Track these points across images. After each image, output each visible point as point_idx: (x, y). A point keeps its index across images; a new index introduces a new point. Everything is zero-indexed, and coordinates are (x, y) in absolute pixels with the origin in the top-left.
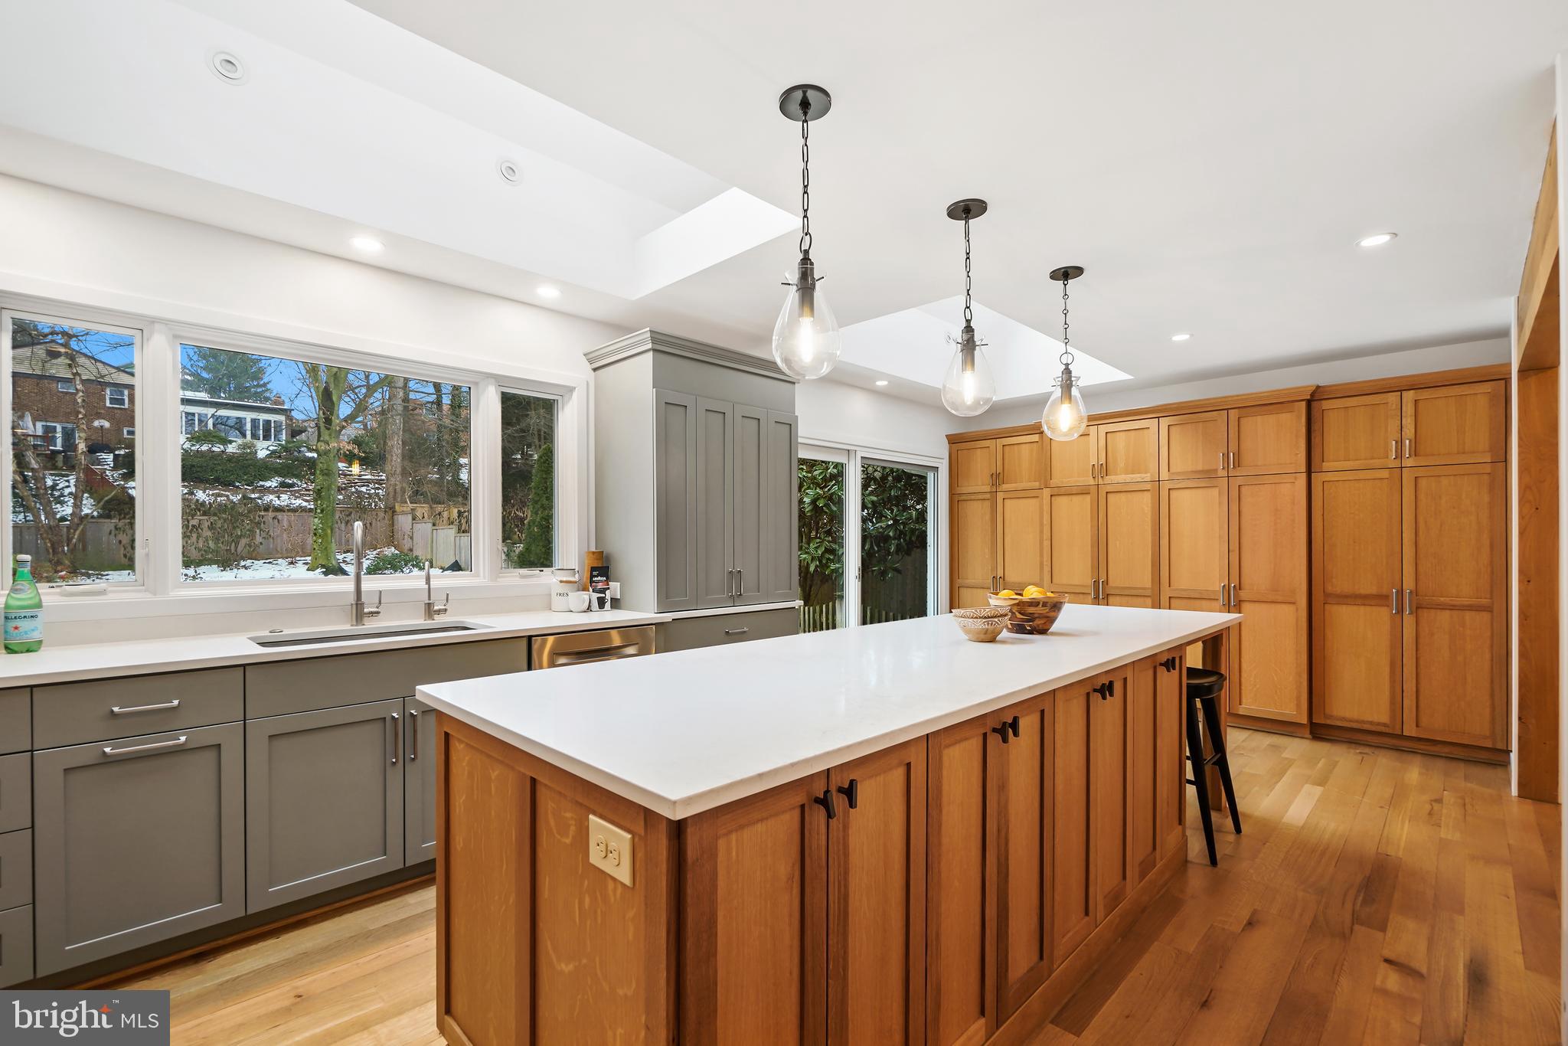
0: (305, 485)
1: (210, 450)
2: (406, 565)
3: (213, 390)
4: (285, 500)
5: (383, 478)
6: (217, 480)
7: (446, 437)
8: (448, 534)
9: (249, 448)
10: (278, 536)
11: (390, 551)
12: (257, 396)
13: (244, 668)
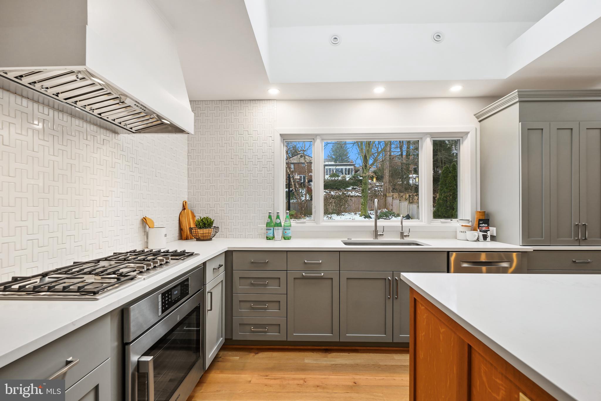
0: (359, 188)
1: (334, 179)
2: (390, 215)
3: (335, 161)
4: (353, 193)
5: (383, 184)
6: (336, 188)
7: (405, 167)
8: (405, 204)
9: (344, 177)
10: (352, 205)
11: (385, 210)
12: (347, 161)
13: (339, 252)
